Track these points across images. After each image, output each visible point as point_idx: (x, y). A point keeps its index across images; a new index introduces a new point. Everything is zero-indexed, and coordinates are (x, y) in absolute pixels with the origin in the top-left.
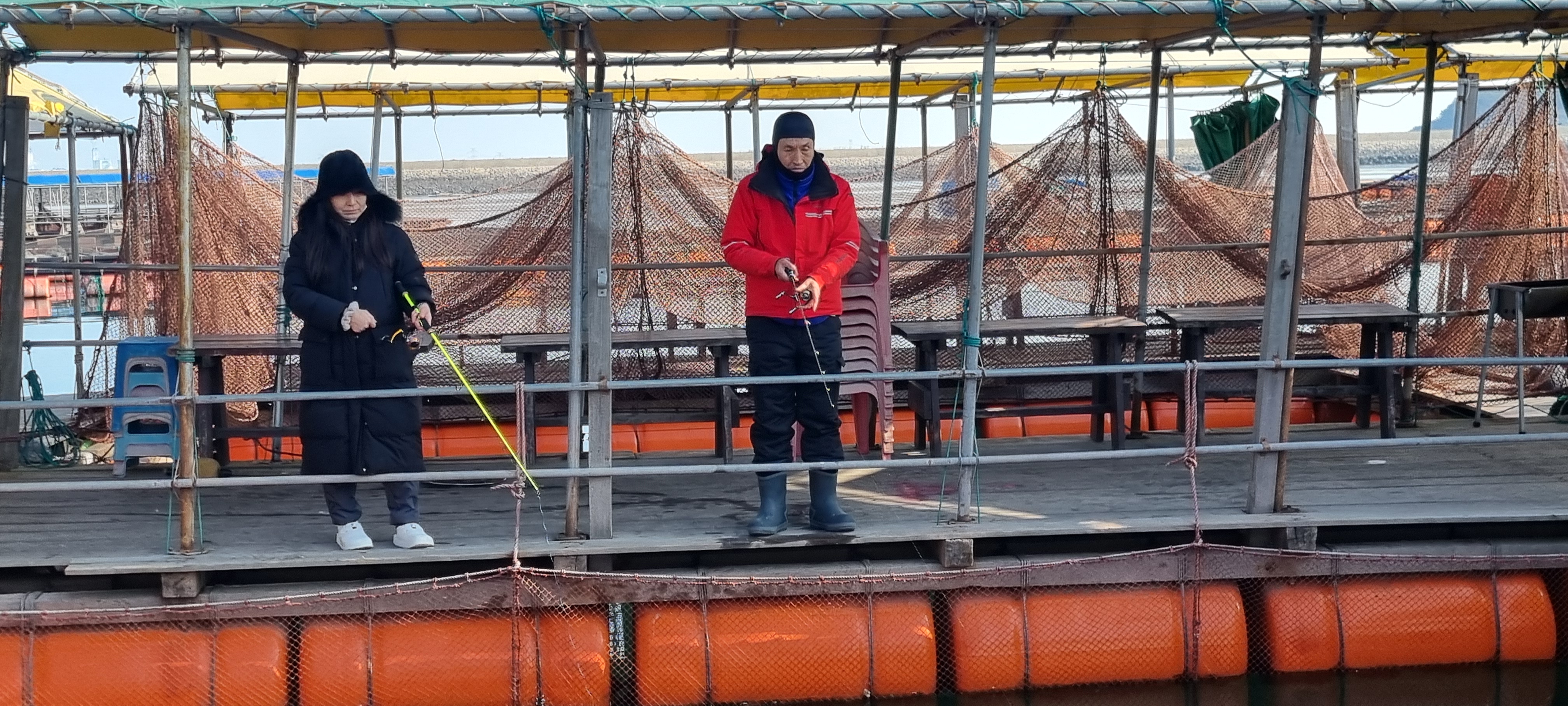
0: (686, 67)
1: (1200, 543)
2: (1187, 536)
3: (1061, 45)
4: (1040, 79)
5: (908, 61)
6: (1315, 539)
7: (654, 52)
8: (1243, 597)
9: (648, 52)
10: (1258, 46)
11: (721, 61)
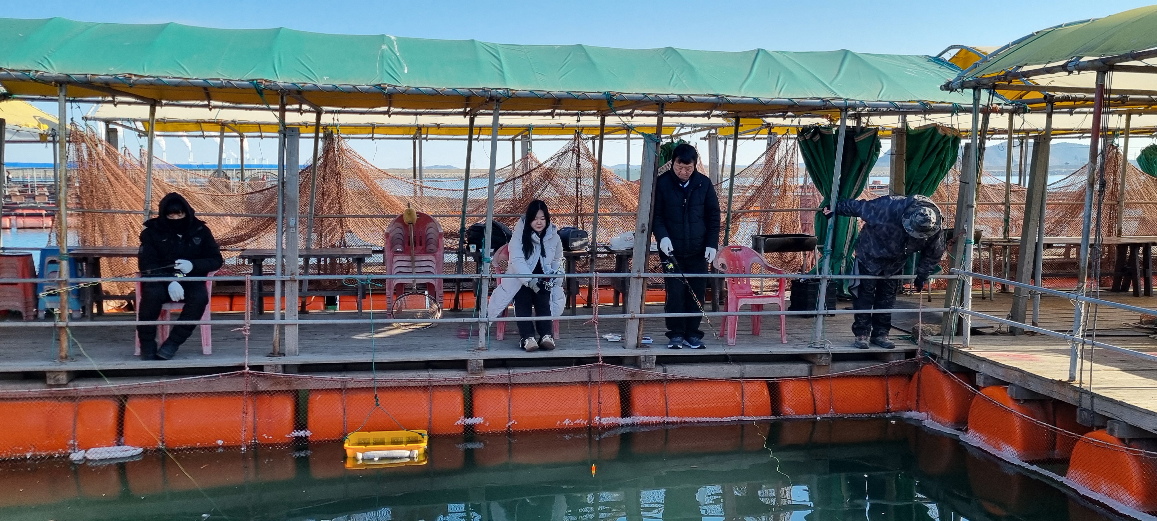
1: (601, 363)
2: (595, 359)
3: (557, 111)
4: (563, 128)
6: (654, 361)
7: (349, 107)
8: (620, 390)
9: (345, 107)
11: (384, 113)
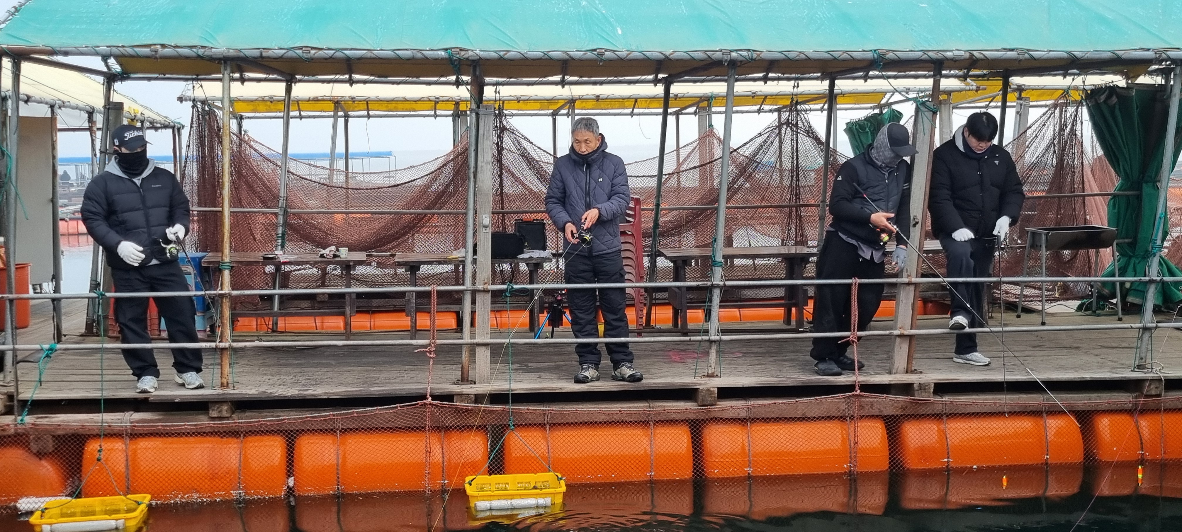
0: (535, 87)
1: (859, 392)
2: (850, 388)
3: (771, 75)
4: (754, 97)
5: (675, 84)
6: (932, 390)
7: (515, 77)
8: (886, 426)
9: (511, 78)
10: (895, 77)
11: (556, 83)
